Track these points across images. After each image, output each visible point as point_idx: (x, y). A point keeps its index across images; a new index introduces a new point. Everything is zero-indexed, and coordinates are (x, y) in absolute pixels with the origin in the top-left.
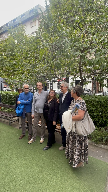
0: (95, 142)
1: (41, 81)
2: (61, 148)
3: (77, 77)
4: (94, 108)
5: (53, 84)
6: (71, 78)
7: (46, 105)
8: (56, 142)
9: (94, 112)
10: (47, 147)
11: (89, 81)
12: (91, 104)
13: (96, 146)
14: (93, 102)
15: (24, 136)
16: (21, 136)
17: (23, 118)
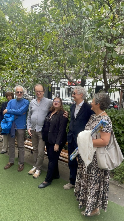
0: (118, 180)
1: (43, 82)
2: (67, 186)
3: (98, 80)
4: (120, 129)
5: (61, 89)
6: (89, 81)
7: (47, 119)
8: (60, 177)
9: (120, 136)
10: (45, 182)
11: (116, 87)
12: (117, 123)
13: (120, 187)
14: (120, 120)
15: (12, 165)
16: (7, 165)
17: (11, 137)
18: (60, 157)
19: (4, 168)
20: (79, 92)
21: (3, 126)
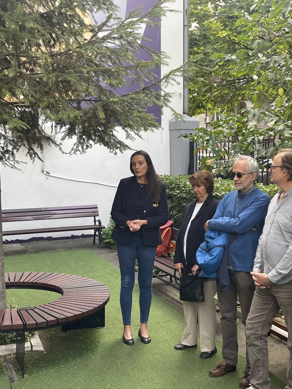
15: (230, 369)
16: (219, 367)
17: (220, 289)
19: (210, 373)
21: (201, 258)
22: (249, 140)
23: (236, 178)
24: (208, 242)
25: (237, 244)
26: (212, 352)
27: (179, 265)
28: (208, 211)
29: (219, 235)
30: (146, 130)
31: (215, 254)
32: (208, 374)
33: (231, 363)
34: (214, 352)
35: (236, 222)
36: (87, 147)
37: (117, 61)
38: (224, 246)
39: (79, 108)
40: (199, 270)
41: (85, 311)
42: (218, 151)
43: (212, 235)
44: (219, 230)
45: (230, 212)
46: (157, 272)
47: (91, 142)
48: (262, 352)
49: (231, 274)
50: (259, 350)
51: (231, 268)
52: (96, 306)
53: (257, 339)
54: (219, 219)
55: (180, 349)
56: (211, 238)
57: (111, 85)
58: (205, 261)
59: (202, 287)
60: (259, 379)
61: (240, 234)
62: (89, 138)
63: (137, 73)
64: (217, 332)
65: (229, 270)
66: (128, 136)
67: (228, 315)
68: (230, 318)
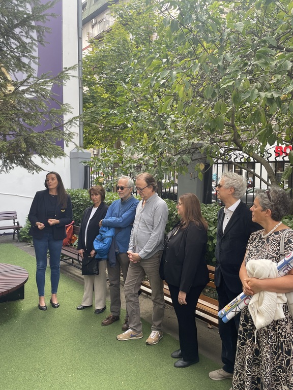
2: (214, 374)
15: (115, 319)
16: (108, 318)
17: (109, 265)
18: (197, 312)
19: (102, 323)
20: (228, 184)
21: (97, 245)
22: (128, 166)
23: (120, 190)
24: (101, 235)
25: (121, 235)
26: (103, 309)
27: (81, 251)
28: (101, 213)
29: (109, 229)
30: (56, 157)
31: (106, 242)
32: (100, 324)
33: (116, 315)
34: (104, 309)
35: (120, 220)
36: (10, 168)
37: (34, 108)
38: (112, 237)
39: (5, 140)
40: (96, 253)
41: (9, 289)
42: (107, 173)
43: (104, 229)
44: (109, 226)
45: (116, 214)
46: (63, 257)
47: (14, 165)
48: (135, 305)
49: (117, 255)
50: (133, 304)
51: (117, 251)
52: (19, 284)
53: (131, 296)
54: (109, 219)
55: (81, 309)
56: (103, 231)
57: (31, 125)
58: (99, 247)
59: (98, 265)
60: (135, 323)
61: (123, 228)
62: (12, 162)
63: (50, 117)
64: (107, 294)
65: (116, 252)
66: (43, 161)
67: (115, 283)
68: (116, 284)
